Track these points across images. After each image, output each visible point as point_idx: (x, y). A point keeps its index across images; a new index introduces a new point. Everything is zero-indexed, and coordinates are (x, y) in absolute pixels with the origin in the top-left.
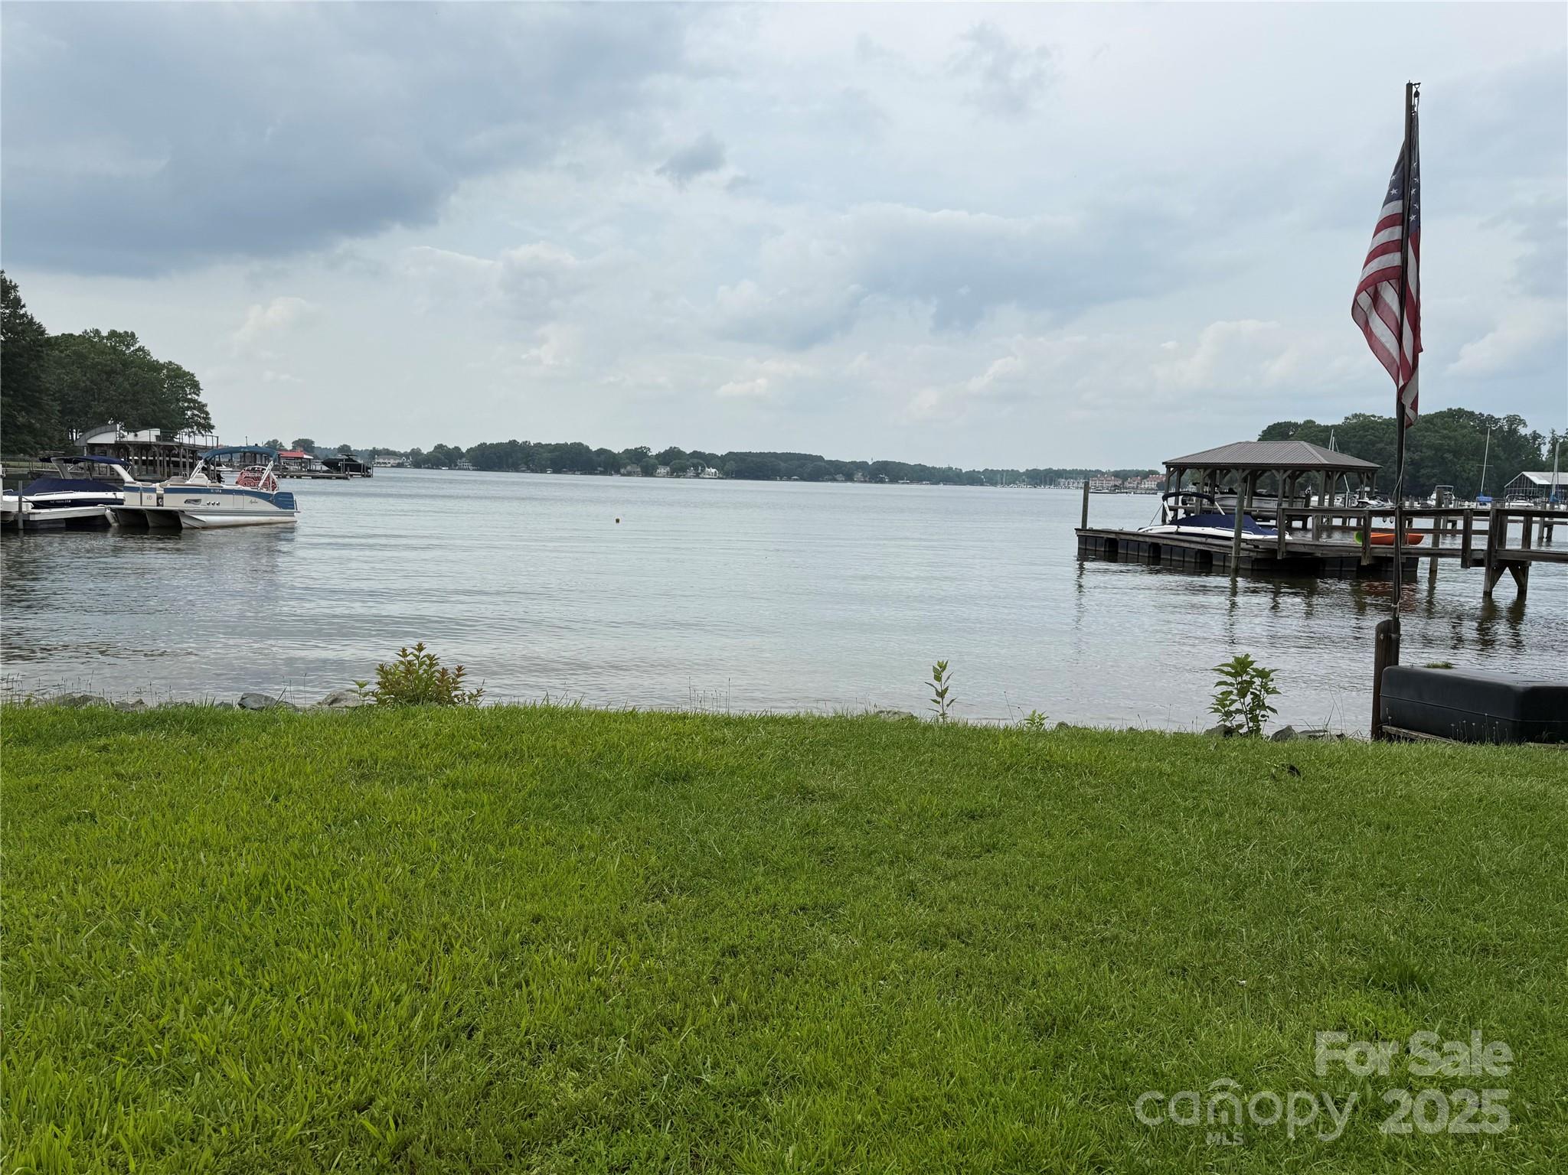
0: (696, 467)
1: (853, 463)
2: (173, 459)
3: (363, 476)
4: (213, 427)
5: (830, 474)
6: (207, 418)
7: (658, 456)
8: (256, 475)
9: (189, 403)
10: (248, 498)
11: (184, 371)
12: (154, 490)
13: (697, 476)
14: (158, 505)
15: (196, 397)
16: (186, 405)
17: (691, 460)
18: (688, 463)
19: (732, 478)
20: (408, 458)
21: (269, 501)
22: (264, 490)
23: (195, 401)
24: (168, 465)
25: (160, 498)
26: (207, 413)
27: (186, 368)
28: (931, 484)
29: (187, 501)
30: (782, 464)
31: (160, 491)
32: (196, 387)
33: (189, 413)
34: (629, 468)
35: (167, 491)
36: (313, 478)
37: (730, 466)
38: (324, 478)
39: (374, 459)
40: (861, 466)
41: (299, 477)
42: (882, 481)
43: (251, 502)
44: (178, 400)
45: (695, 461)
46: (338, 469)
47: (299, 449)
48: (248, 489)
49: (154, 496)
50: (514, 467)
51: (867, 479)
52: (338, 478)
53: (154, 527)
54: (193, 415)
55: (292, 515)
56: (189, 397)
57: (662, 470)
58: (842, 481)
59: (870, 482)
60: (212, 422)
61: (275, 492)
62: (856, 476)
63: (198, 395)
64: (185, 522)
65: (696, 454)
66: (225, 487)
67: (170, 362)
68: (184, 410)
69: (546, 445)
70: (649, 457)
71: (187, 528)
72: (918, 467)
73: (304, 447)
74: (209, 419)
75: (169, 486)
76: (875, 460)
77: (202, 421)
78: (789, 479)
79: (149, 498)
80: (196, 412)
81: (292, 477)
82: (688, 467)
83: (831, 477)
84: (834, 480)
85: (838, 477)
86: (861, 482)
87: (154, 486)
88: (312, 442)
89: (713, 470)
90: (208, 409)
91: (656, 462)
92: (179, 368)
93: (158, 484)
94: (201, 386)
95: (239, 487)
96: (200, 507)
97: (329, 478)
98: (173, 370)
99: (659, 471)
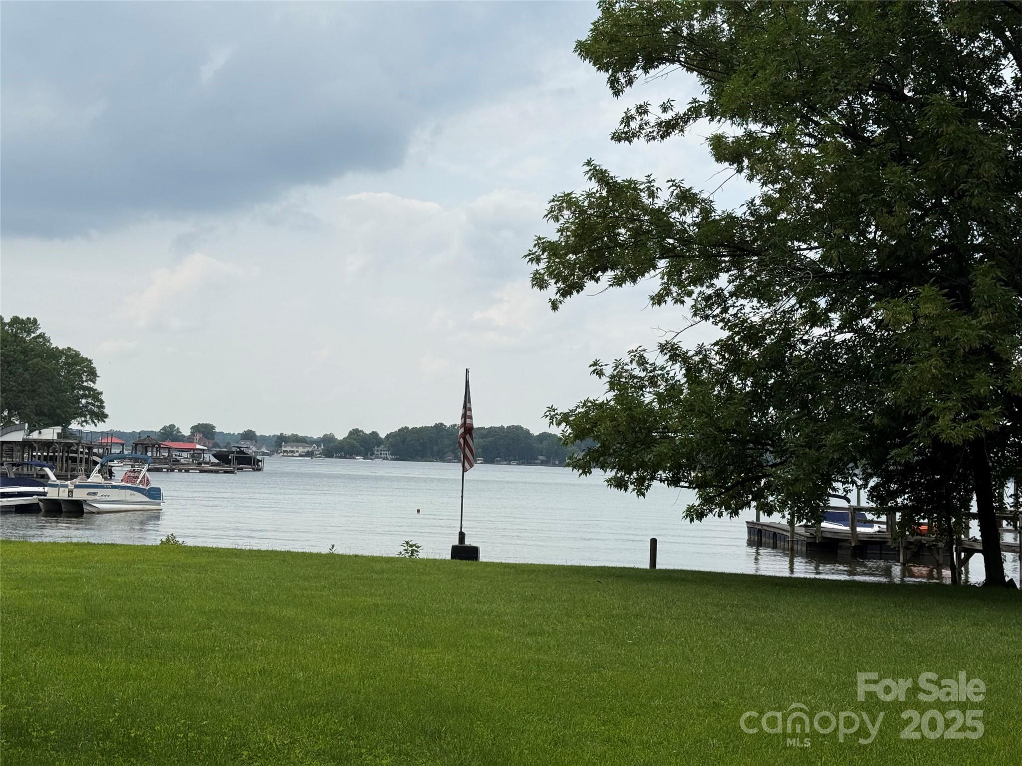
2: (71, 455)
3: (253, 470)
4: (106, 416)
6: (101, 407)
8: (136, 475)
9: (84, 390)
10: (129, 492)
11: (82, 357)
12: (66, 486)
14: (69, 496)
15: (92, 385)
16: (81, 392)
20: (319, 445)
21: (144, 494)
22: (140, 486)
23: (90, 389)
24: (67, 461)
25: (71, 492)
26: (102, 402)
27: (84, 354)
29: (89, 494)
31: (71, 487)
32: (93, 374)
33: (84, 401)
35: (76, 486)
36: (201, 471)
38: (211, 471)
39: (281, 447)
41: (187, 471)
43: (131, 495)
44: (74, 388)
46: (228, 462)
47: (198, 436)
48: (129, 485)
49: (67, 490)
50: (439, 456)
52: (226, 472)
53: (66, 512)
54: (88, 403)
55: (159, 504)
56: (85, 384)
60: (106, 411)
61: (148, 487)
63: (94, 383)
64: (86, 508)
66: (114, 483)
67: (69, 348)
68: (77, 399)
71: (87, 513)
73: (203, 433)
74: (103, 407)
75: (77, 483)
77: (96, 410)
79: (64, 491)
80: (90, 401)
81: (180, 471)
87: (66, 483)
88: (213, 427)
90: (103, 397)
92: (77, 354)
93: (69, 482)
94: (98, 373)
95: (124, 484)
96: (97, 498)
97: (217, 472)
98: (72, 357)
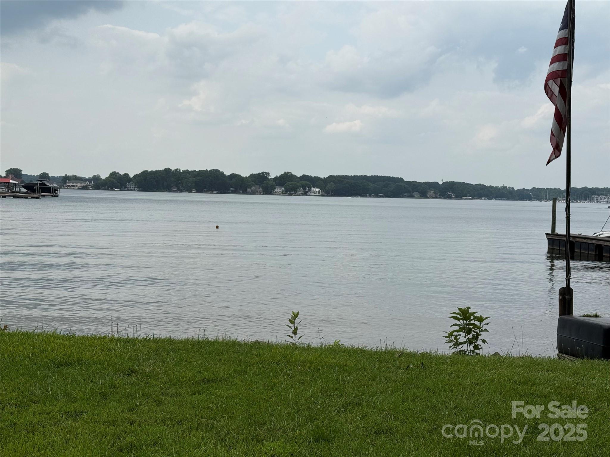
0: (304, 187)
1: (427, 183)
3: (52, 196)
5: (409, 192)
7: (276, 179)
13: (305, 194)
17: (300, 182)
18: (299, 184)
19: (332, 195)
20: (90, 182)
28: (489, 199)
30: (372, 185)
34: (253, 188)
36: (14, 197)
37: (331, 186)
38: (22, 197)
39: (66, 183)
40: (435, 185)
41: (4, 197)
42: (449, 197)
45: (304, 182)
46: (33, 191)
47: (10, 176)
50: (168, 189)
51: (438, 196)
52: (33, 198)
57: (278, 190)
58: (418, 197)
59: (440, 198)
62: (429, 194)
65: (304, 177)
69: (192, 171)
70: (269, 180)
72: (479, 187)
73: (13, 174)
76: (444, 181)
78: (376, 196)
82: (298, 187)
83: (409, 194)
84: (412, 197)
85: (415, 194)
86: (433, 198)
88: (21, 171)
89: (317, 190)
91: (274, 183)
97: (25, 197)
99: (276, 190)
